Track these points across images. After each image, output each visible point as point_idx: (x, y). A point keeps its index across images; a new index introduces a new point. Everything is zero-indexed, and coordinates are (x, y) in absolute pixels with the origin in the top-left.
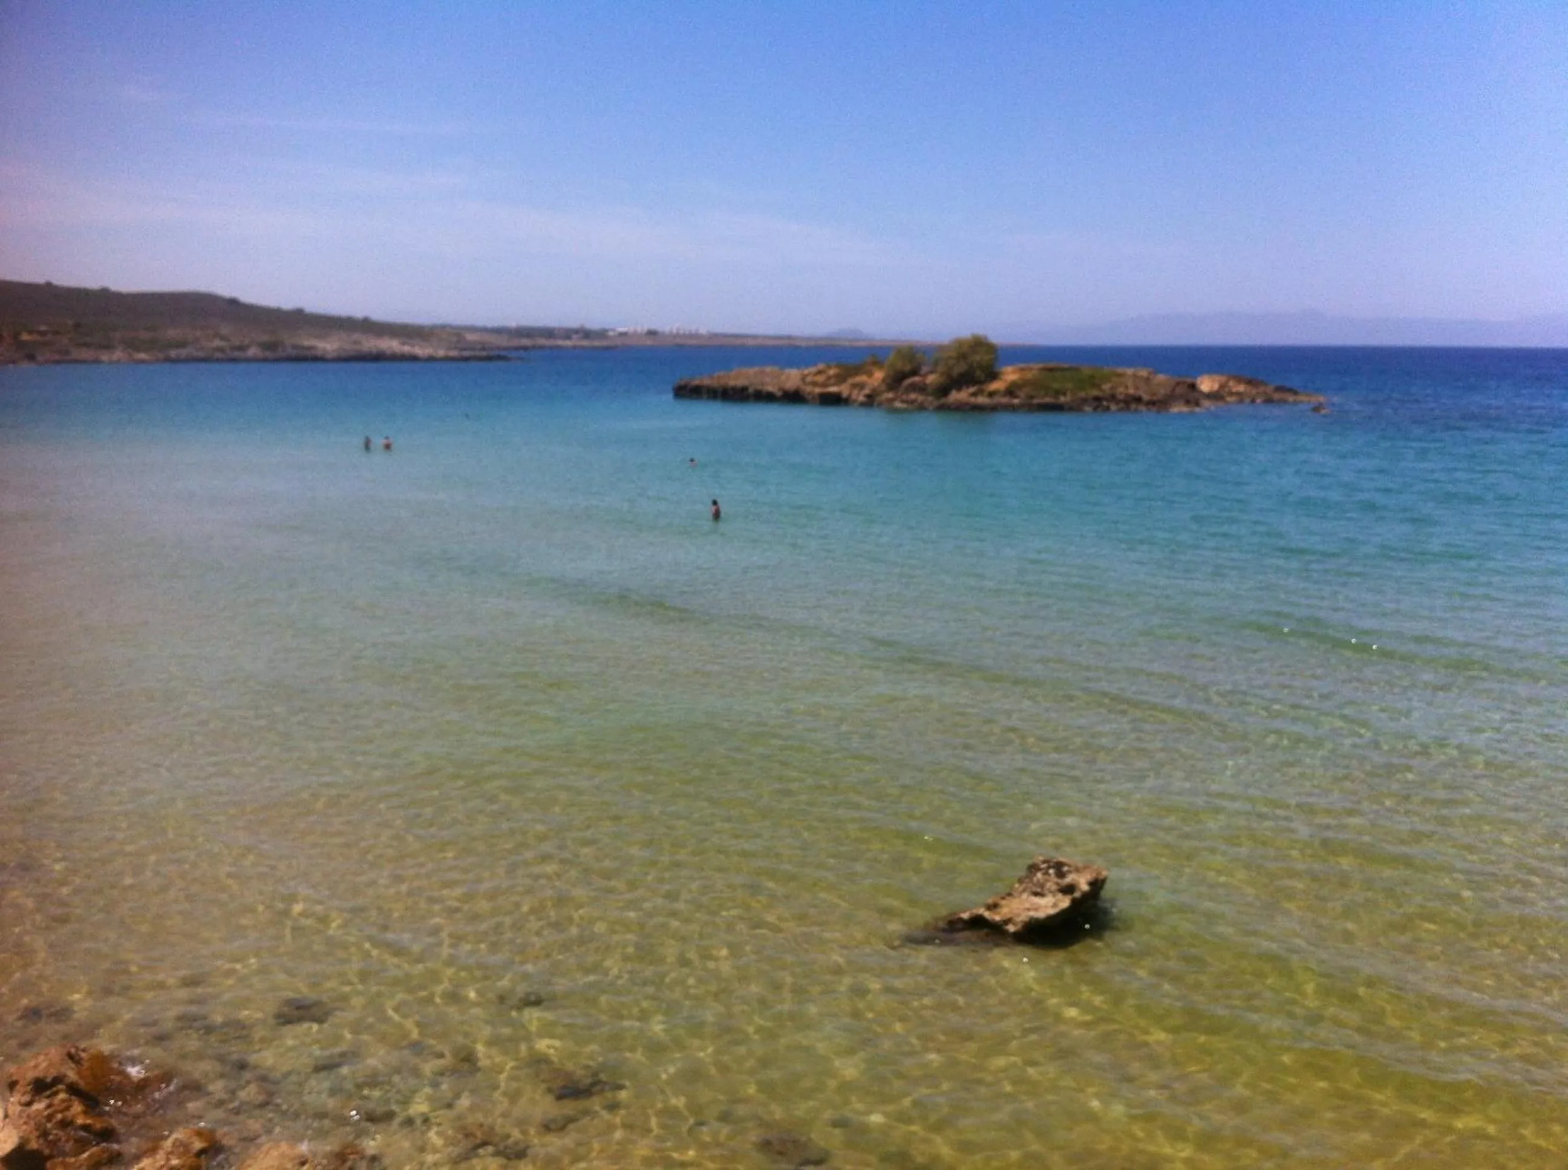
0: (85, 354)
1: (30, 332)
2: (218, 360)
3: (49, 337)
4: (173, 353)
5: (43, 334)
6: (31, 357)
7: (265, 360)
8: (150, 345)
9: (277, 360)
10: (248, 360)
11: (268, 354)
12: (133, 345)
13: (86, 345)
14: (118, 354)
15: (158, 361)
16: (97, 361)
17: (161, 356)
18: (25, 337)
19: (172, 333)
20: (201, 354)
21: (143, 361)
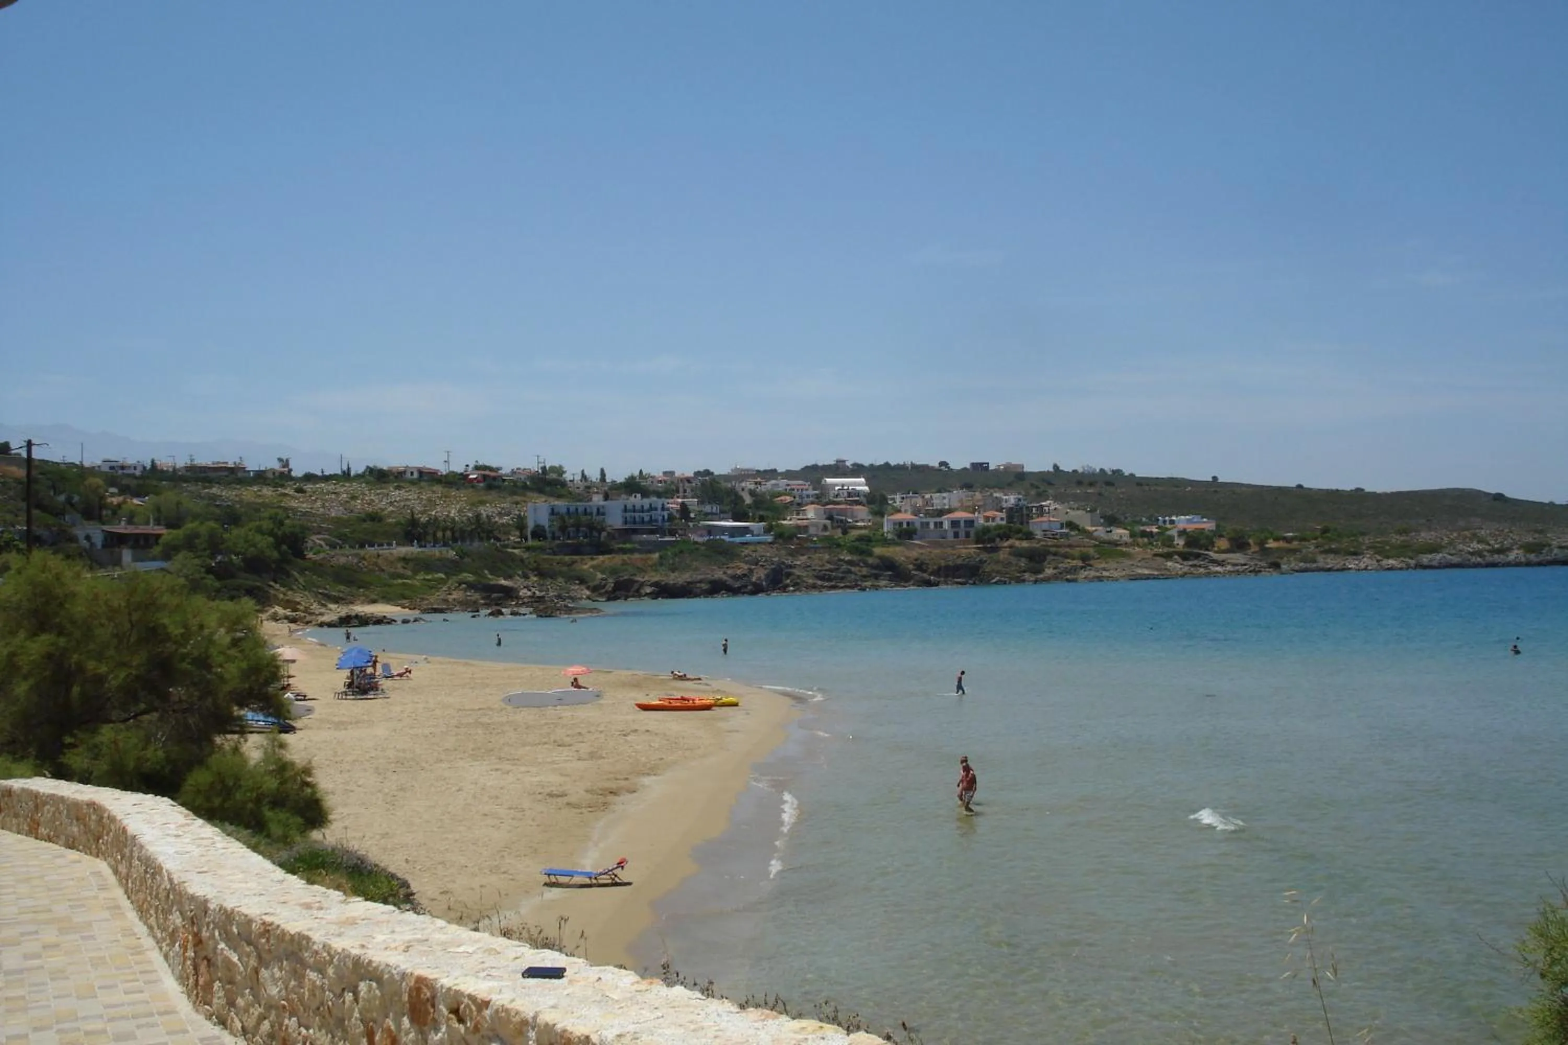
0: (1331, 561)
1: (1277, 539)
2: (1477, 566)
3: (1295, 544)
4: (1425, 559)
5: (1288, 540)
6: (1276, 566)
7: (1528, 564)
8: (1403, 550)
9: (1540, 564)
10: (1508, 564)
11: (1532, 557)
12: (1382, 551)
13: (1335, 552)
14: (1366, 561)
15: (1408, 567)
16: (1344, 569)
17: (1412, 562)
18: (1271, 544)
19: (1425, 536)
20: (1456, 560)
21: (1391, 569)
